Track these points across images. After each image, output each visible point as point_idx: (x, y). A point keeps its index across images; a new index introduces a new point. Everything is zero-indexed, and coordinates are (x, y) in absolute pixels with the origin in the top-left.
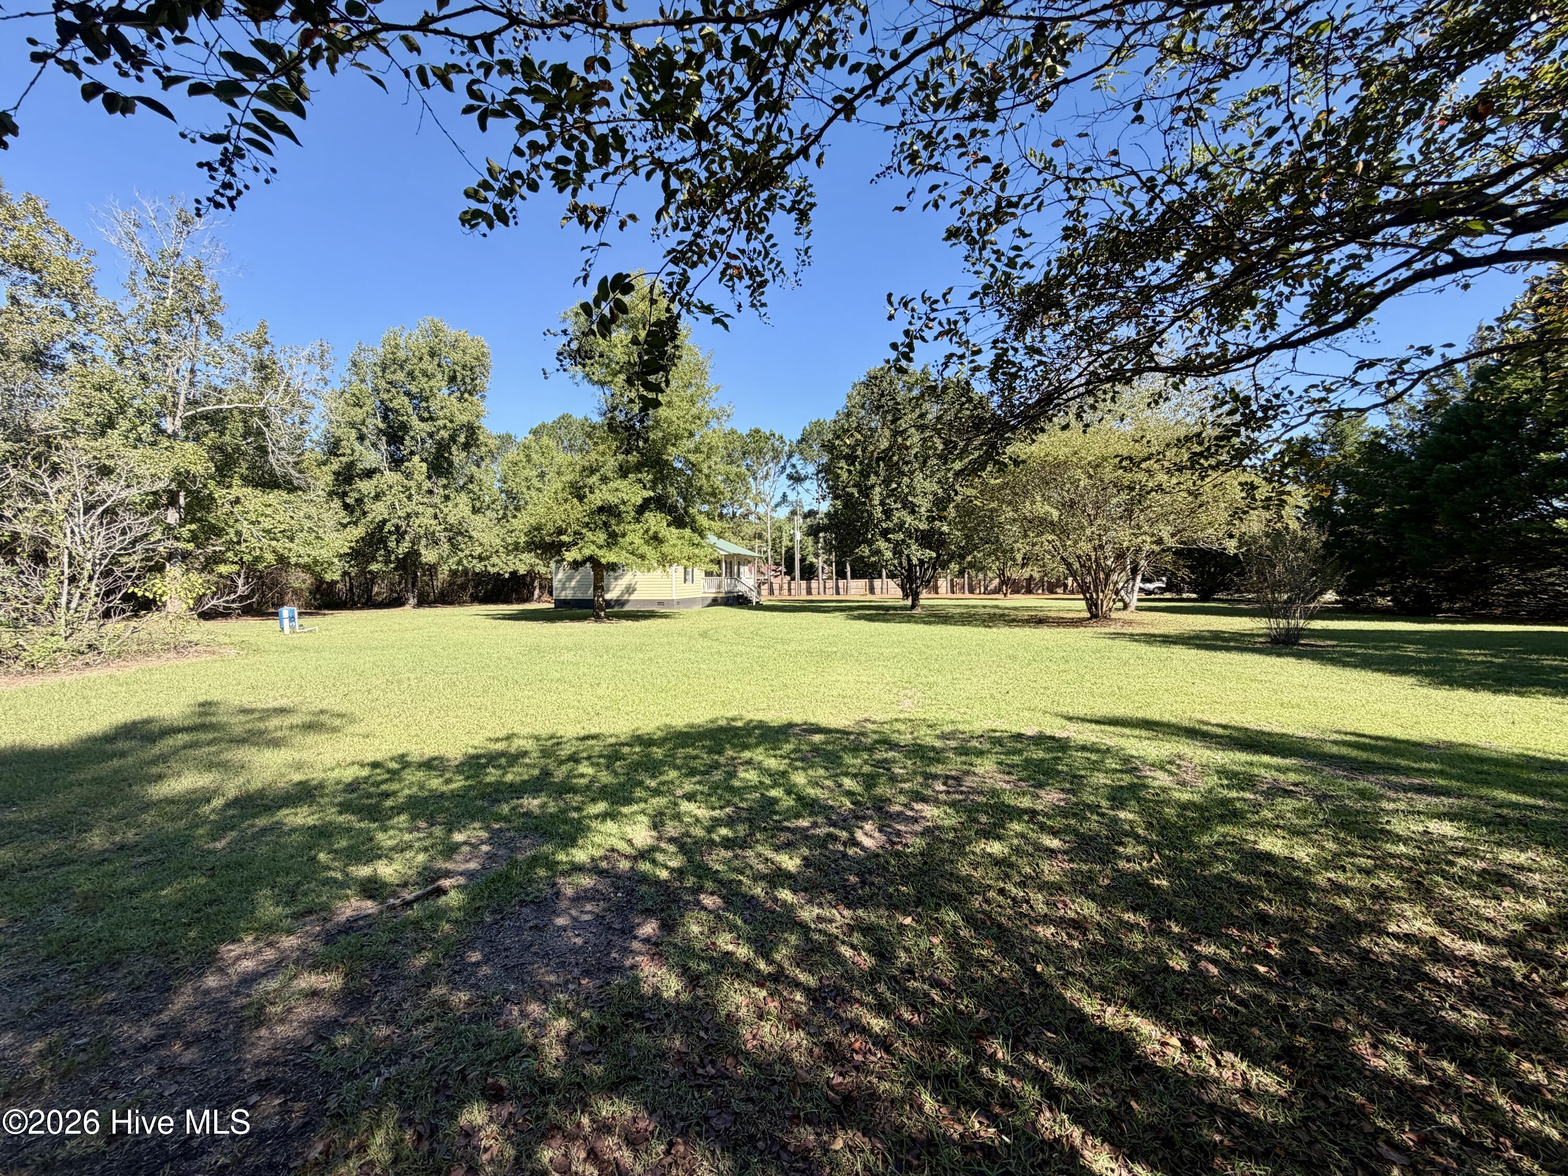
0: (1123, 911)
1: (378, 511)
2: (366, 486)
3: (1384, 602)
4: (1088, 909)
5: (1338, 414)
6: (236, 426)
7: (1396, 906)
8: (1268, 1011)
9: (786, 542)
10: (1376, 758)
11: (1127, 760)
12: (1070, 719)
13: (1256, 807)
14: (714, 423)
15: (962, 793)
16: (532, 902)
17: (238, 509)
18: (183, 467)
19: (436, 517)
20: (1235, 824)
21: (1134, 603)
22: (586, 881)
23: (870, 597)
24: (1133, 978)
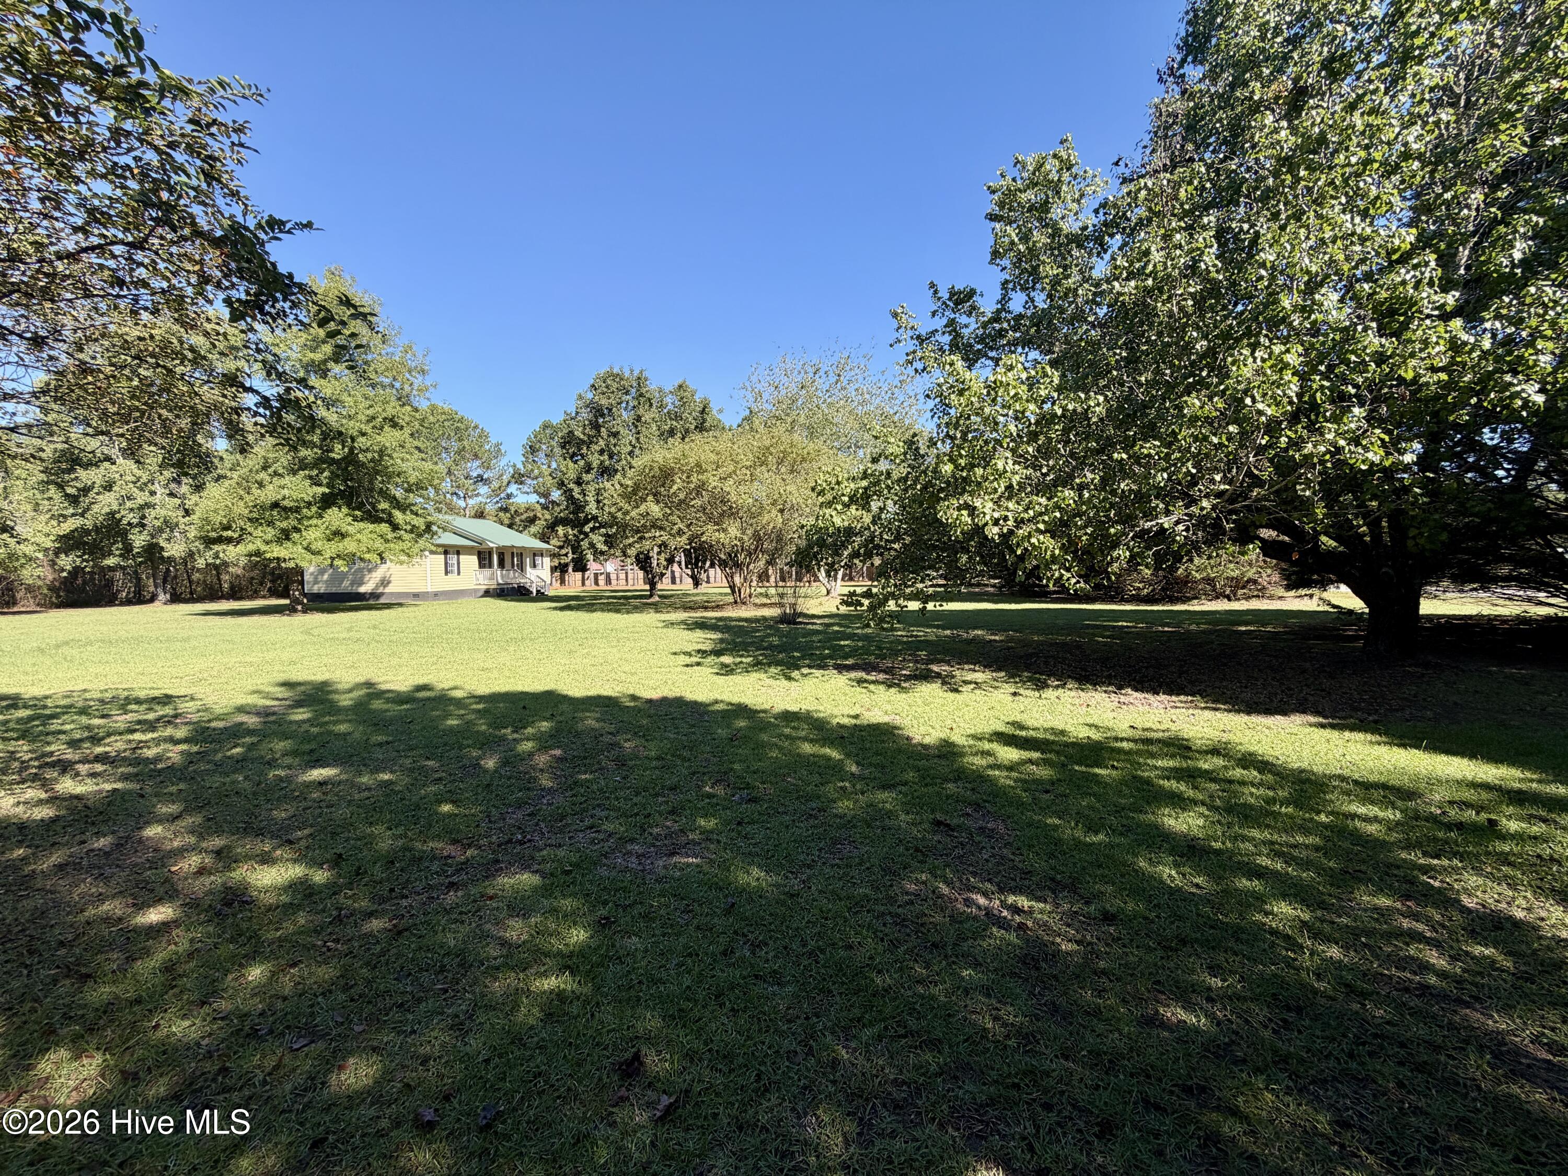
1: (105, 503)
2: (91, 476)
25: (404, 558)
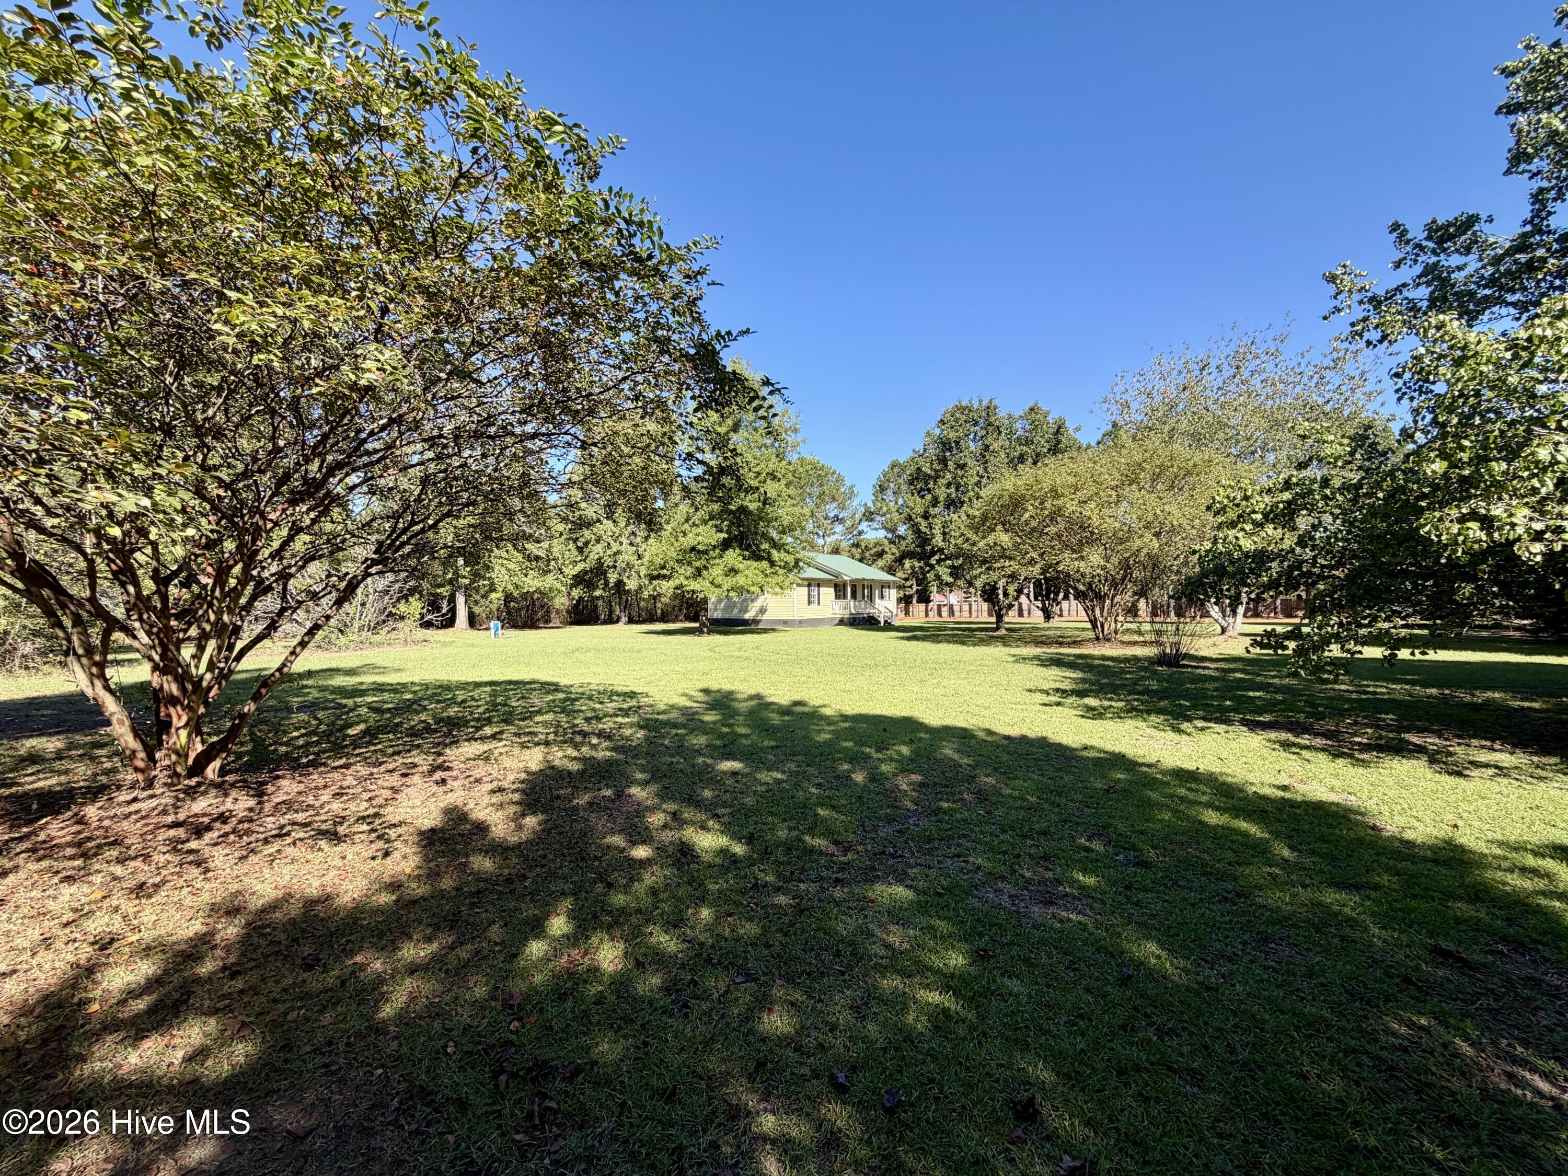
2: (591, 533)
25: (778, 590)
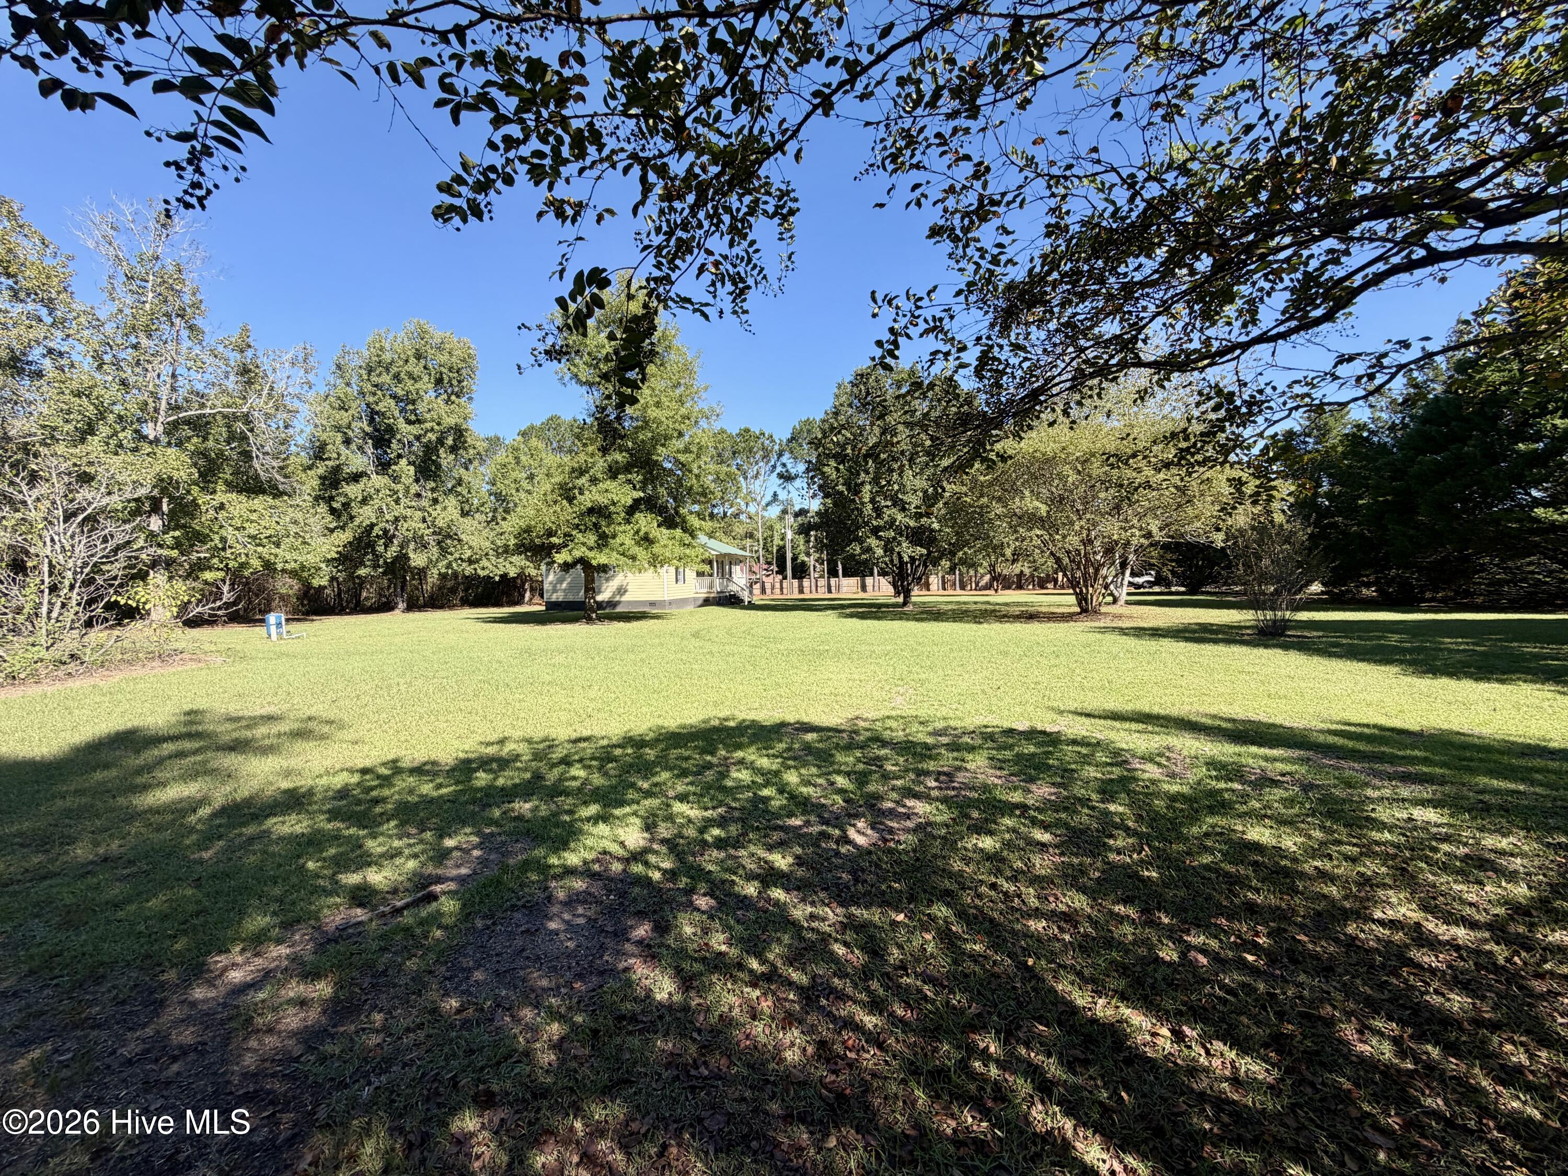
0: (1114, 903)
1: (366, 515)
2: (353, 490)
3: (1369, 592)
4: (1078, 901)
5: (1319, 409)
6: (219, 431)
7: (1381, 893)
8: (1256, 1000)
9: (777, 541)
10: (1361, 746)
11: (1117, 753)
12: (1061, 712)
13: (1244, 798)
14: (703, 423)
15: (954, 788)
16: (524, 906)
17: (222, 515)
18: (166, 472)
19: (424, 521)
20: (1224, 815)
21: (1124, 597)
22: (579, 884)
23: (861, 595)
24: (1123, 970)
